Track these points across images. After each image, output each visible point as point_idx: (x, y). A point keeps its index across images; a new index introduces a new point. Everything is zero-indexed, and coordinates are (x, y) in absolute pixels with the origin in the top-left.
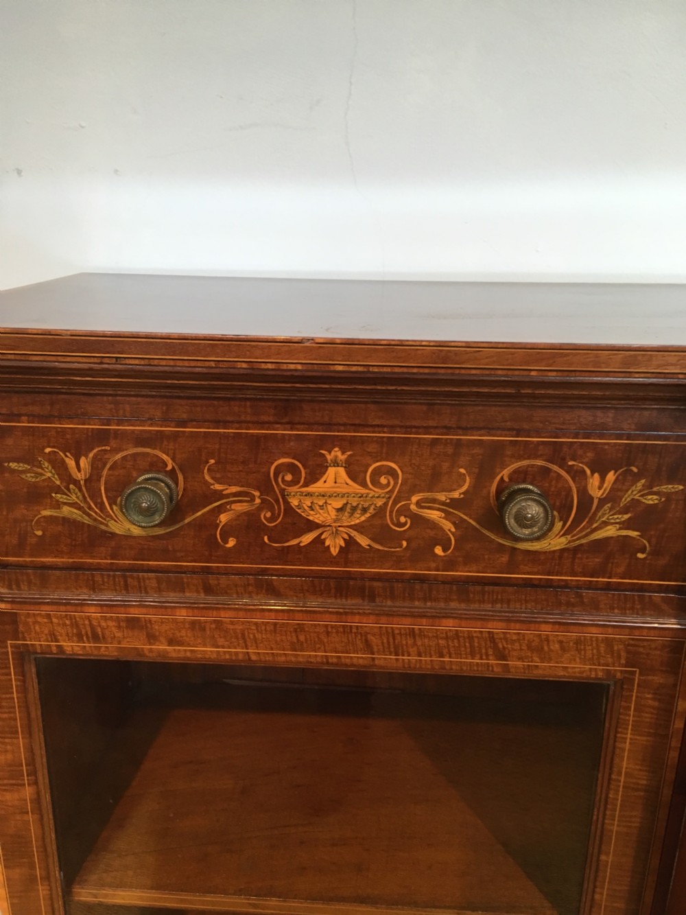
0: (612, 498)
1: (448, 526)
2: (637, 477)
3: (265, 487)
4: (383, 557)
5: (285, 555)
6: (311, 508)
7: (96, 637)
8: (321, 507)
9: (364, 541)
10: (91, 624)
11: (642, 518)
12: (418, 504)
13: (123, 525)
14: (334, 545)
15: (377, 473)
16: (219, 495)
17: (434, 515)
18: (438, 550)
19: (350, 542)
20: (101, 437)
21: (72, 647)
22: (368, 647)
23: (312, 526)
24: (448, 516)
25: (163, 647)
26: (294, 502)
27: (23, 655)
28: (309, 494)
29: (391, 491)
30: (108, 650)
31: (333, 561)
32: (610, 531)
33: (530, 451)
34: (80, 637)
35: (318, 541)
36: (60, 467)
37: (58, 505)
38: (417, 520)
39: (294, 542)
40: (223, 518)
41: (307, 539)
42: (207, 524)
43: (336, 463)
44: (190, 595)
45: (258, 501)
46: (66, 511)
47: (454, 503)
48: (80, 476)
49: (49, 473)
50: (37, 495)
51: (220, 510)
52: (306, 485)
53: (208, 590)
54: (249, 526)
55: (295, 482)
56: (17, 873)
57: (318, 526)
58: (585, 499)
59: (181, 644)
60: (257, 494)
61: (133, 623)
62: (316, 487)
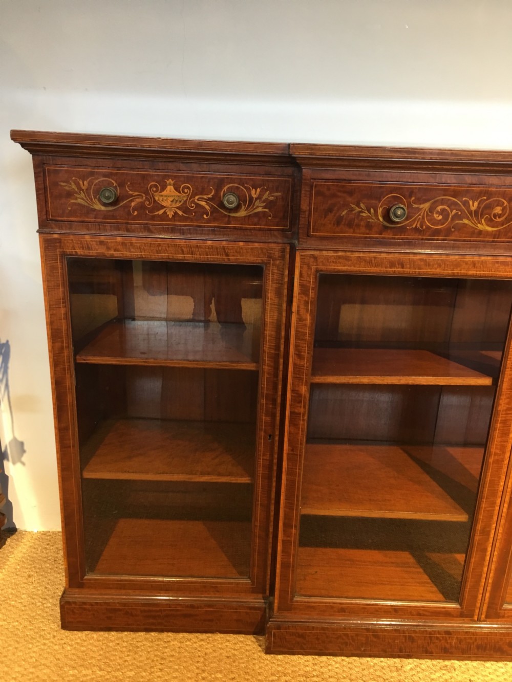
0: (259, 198)
1: (207, 207)
2: (266, 190)
3: (146, 193)
4: (186, 219)
5: (153, 218)
6: (162, 201)
7: (89, 248)
8: (166, 200)
9: (180, 213)
10: (87, 244)
11: (269, 205)
12: (198, 200)
13: (99, 207)
14: (170, 214)
15: (184, 188)
16: (132, 196)
17: (203, 203)
18: (205, 216)
19: (176, 213)
20: (92, 174)
21: (80, 252)
22: (183, 252)
23: (163, 207)
24: (208, 204)
25: (112, 252)
26: (157, 198)
27: (63, 254)
28: (162, 196)
29: (189, 195)
30: (93, 253)
31: (170, 220)
32: (260, 209)
33: (232, 181)
34: (83, 248)
35: (165, 213)
36: (77, 184)
37: (76, 199)
38: (198, 205)
39: (157, 213)
40: (133, 204)
41: (161, 212)
42: (127, 206)
43: (170, 184)
44: (121, 232)
45: (144, 198)
46: (79, 201)
47: (209, 199)
48: (84, 188)
49: (74, 187)
50: (70, 194)
51: (132, 201)
52: (160, 192)
53: (128, 230)
54: (141, 207)
55: (157, 191)
57: (165, 207)
58: (251, 198)
59: (118, 251)
60: (144, 195)
61: (101, 243)
62: (164, 193)
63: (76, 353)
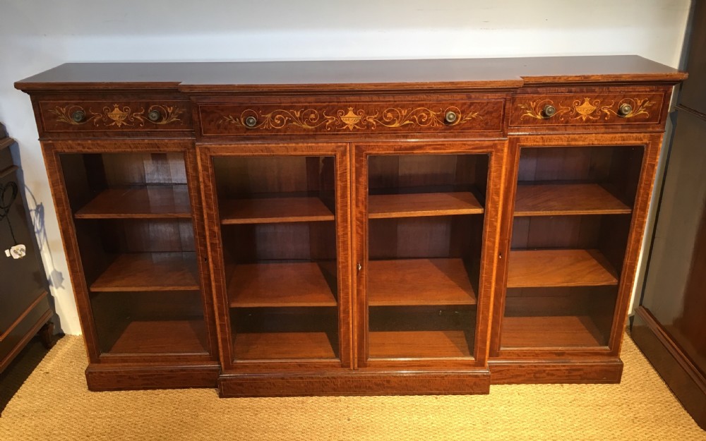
0: (173, 112)
1: (142, 120)
2: (177, 108)
3: (103, 113)
4: (129, 127)
5: (109, 128)
6: (113, 117)
7: (72, 148)
8: (115, 117)
9: (125, 124)
10: (70, 146)
11: (180, 116)
12: (135, 115)
13: (74, 123)
14: (119, 125)
15: (125, 109)
16: (94, 115)
17: (138, 117)
18: (141, 125)
19: (123, 124)
20: (67, 104)
21: (67, 151)
22: (130, 147)
23: (114, 121)
24: (141, 118)
25: (86, 150)
26: (109, 116)
27: (56, 153)
28: (112, 114)
29: (129, 113)
30: (74, 151)
31: (119, 128)
32: (175, 119)
33: (155, 103)
34: (68, 148)
35: (116, 124)
36: (60, 111)
37: (60, 119)
38: (135, 119)
39: (111, 125)
40: (95, 120)
41: (113, 124)
42: (92, 121)
43: (116, 107)
44: (91, 137)
45: (102, 116)
46: (62, 120)
47: (142, 115)
48: (64, 112)
49: (57, 112)
50: (55, 117)
51: (94, 118)
52: (111, 112)
53: (94, 136)
54: (100, 121)
55: (109, 112)
56: (61, 208)
58: (168, 113)
59: (90, 148)
60: (101, 114)
61: (79, 144)
62: (114, 112)
63: (74, 212)
